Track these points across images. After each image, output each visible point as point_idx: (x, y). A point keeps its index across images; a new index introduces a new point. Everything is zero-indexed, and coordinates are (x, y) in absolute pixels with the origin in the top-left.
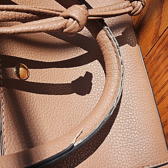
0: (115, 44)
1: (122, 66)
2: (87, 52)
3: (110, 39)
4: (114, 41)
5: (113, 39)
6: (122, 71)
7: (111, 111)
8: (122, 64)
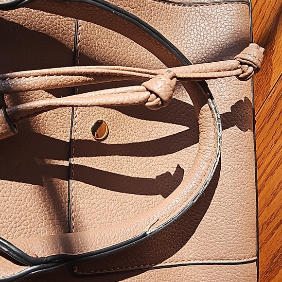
0: (216, 116)
1: (219, 145)
2: (189, 128)
3: (211, 109)
4: (215, 112)
5: (214, 109)
6: (218, 151)
7: (195, 198)
8: (220, 141)
